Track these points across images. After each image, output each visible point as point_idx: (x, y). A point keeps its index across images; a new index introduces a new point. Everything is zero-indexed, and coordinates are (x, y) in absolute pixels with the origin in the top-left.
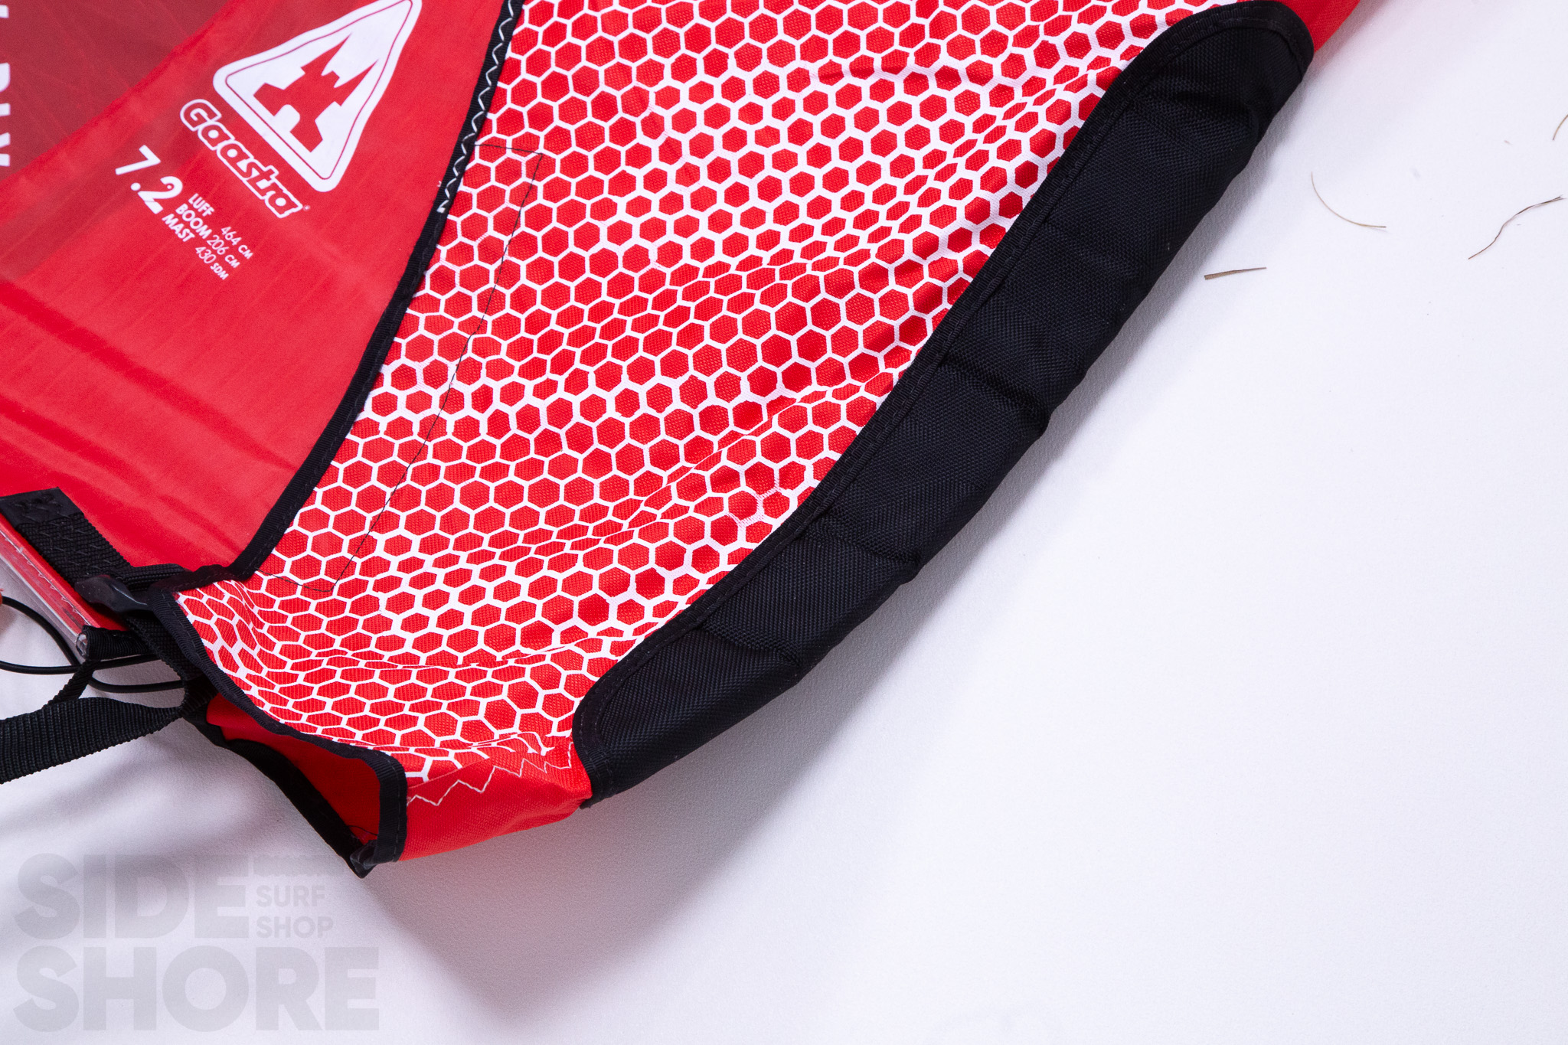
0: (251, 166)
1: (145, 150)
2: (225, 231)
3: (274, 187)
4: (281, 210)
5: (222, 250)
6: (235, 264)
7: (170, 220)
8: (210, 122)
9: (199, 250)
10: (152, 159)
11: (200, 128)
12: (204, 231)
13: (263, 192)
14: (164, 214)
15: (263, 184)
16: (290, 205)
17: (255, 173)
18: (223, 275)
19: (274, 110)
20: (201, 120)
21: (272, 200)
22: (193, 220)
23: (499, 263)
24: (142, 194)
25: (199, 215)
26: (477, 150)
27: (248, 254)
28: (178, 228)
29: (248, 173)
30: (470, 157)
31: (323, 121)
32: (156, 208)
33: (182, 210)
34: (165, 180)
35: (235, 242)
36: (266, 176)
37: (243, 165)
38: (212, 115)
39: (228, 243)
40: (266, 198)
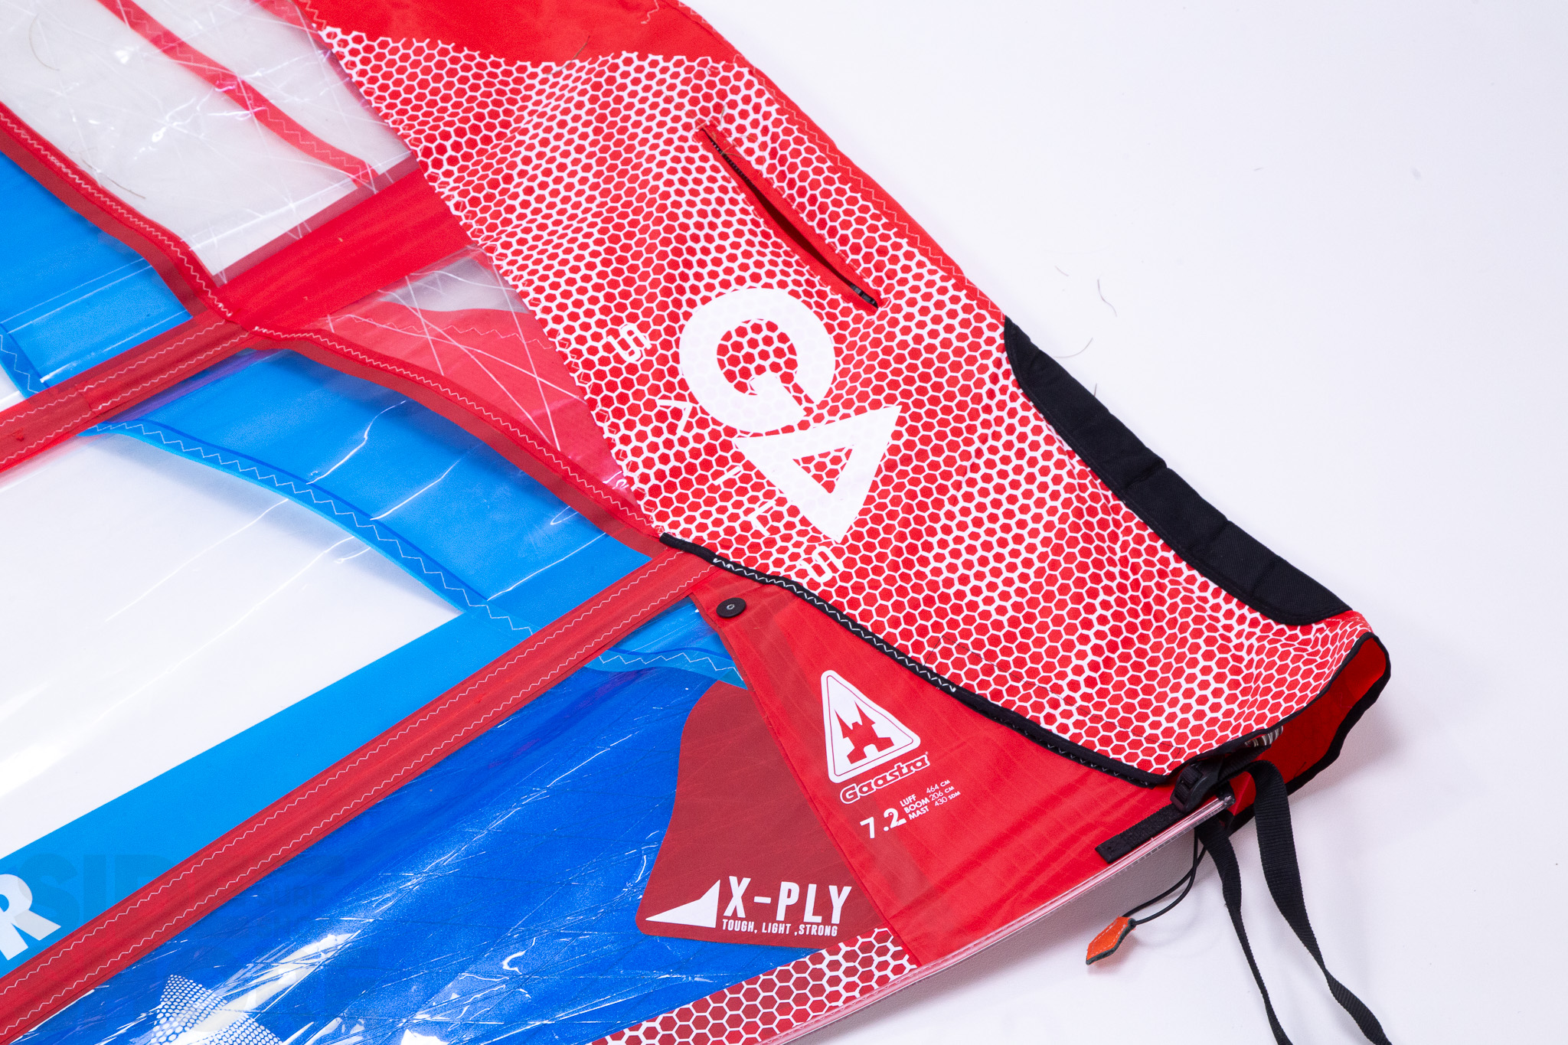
0: (891, 775)
1: (863, 823)
2: (928, 791)
3: (908, 767)
4: (924, 763)
5: (940, 794)
6: (952, 788)
7: (912, 816)
8: (857, 789)
9: (937, 804)
10: (871, 821)
11: (859, 794)
12: (927, 800)
13: (910, 771)
14: (907, 818)
15: (905, 770)
16: (922, 760)
17: (897, 773)
18: (958, 793)
19: (864, 756)
20: (855, 794)
21: (915, 767)
22: (916, 806)
23: (996, 668)
24: (892, 826)
25: (914, 802)
26: (928, 665)
27: (947, 782)
28: (919, 813)
29: (897, 777)
30: (930, 670)
31: (880, 734)
32: (903, 821)
33: (907, 810)
34: (886, 815)
35: (937, 787)
36: (900, 769)
37: (889, 778)
38: (853, 788)
39: (937, 791)
40: (914, 770)
